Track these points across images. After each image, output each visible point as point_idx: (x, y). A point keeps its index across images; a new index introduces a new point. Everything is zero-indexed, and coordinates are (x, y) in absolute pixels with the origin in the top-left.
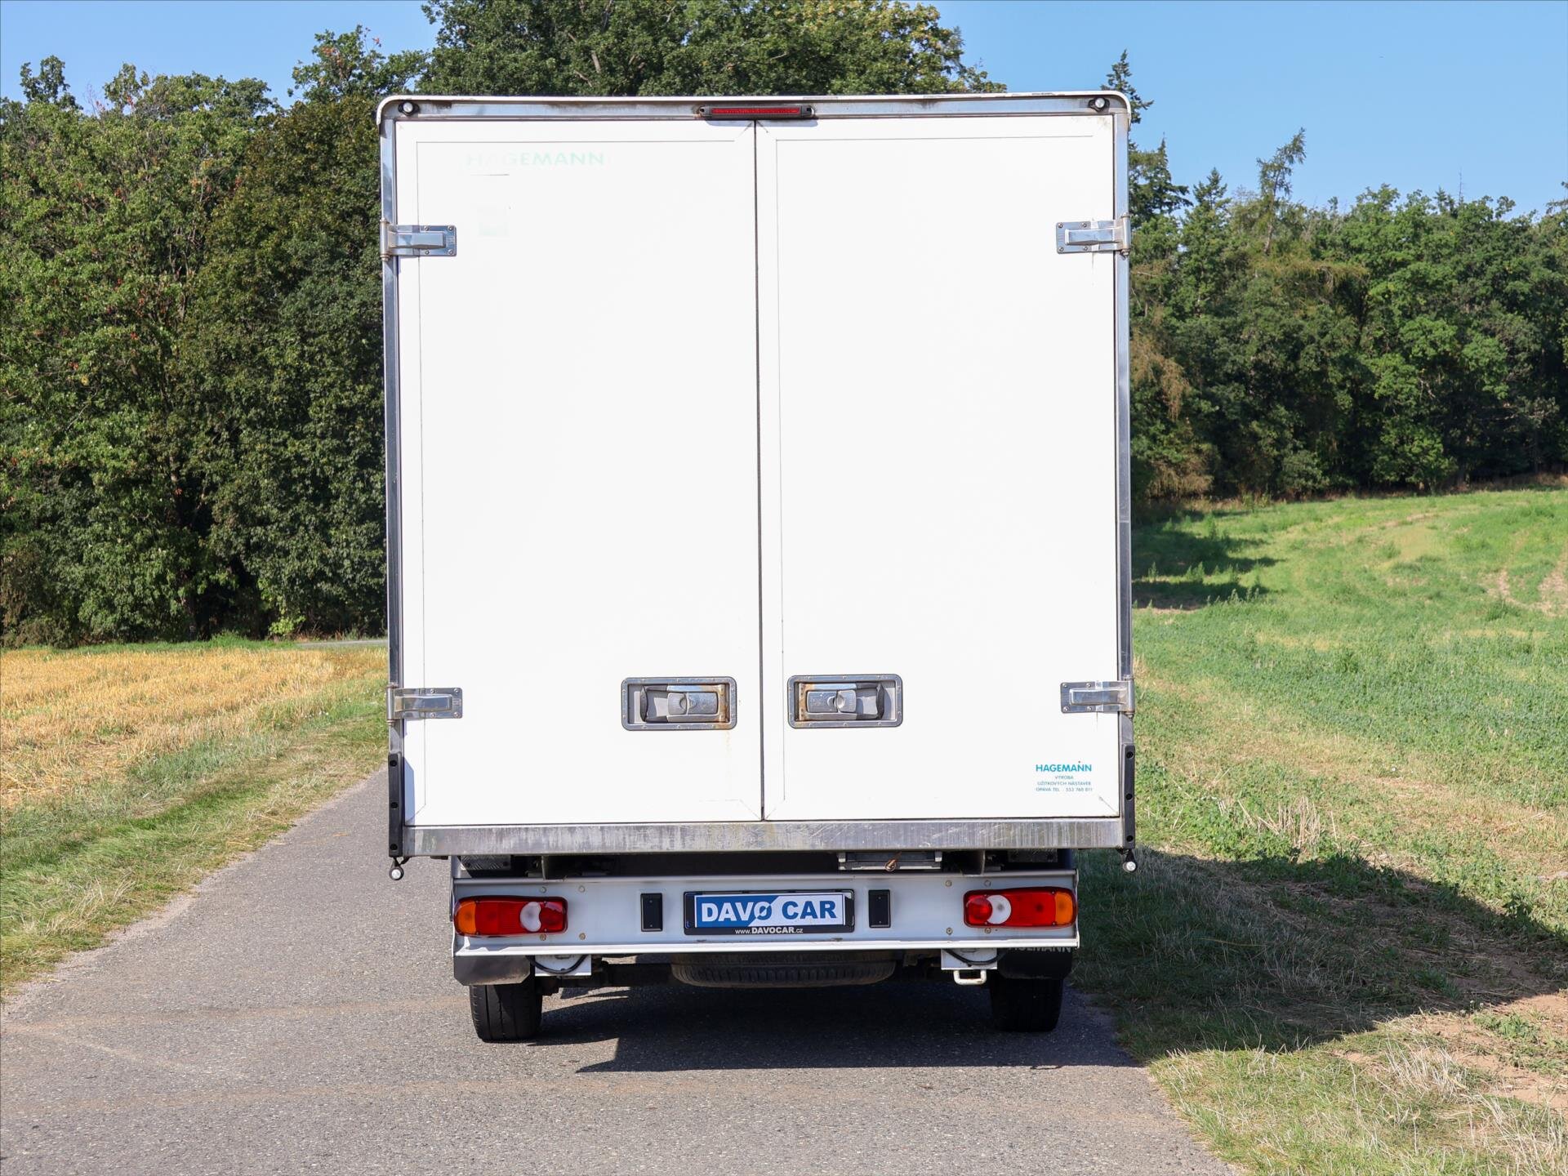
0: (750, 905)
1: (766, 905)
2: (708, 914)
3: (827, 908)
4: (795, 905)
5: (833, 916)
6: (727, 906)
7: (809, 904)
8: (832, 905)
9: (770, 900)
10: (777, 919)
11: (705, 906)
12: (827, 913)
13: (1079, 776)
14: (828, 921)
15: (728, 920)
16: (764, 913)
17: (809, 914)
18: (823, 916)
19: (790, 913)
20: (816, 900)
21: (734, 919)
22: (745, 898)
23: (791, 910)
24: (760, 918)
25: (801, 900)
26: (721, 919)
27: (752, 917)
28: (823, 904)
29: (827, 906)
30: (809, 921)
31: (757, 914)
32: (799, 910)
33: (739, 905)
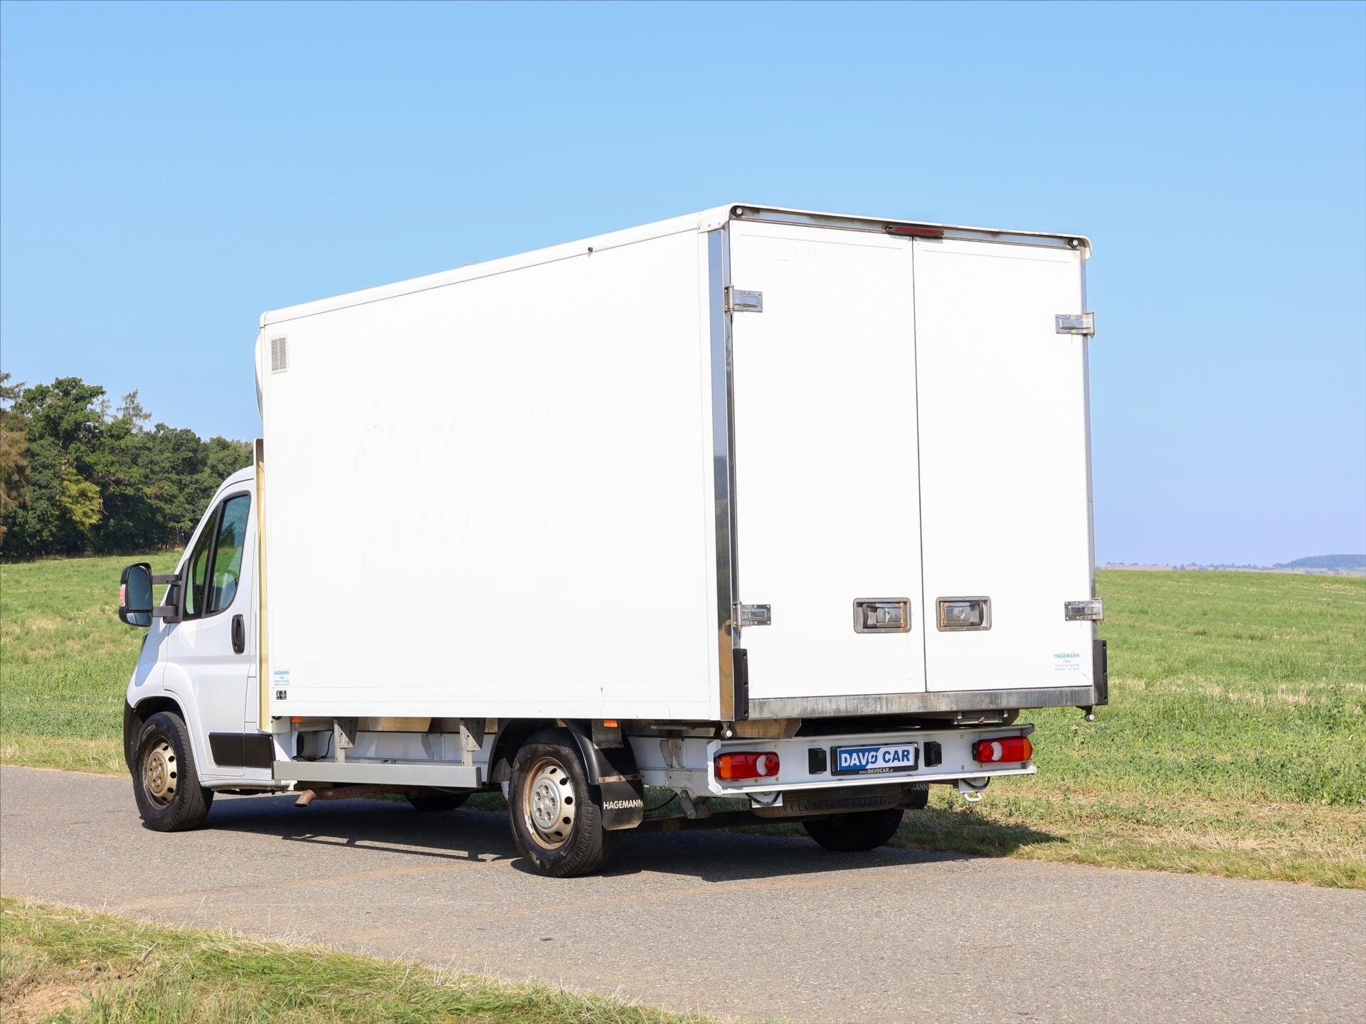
0: (867, 754)
1: (874, 753)
2: (846, 761)
3: (905, 755)
4: (889, 753)
5: (908, 760)
6: (855, 755)
7: (896, 752)
8: (908, 752)
9: (877, 750)
10: (880, 763)
11: (843, 756)
12: (905, 758)
13: (1074, 660)
14: (906, 763)
15: (855, 764)
16: (874, 760)
17: (896, 759)
18: (903, 760)
19: (887, 759)
20: (900, 749)
21: (858, 764)
22: (863, 750)
23: (887, 757)
24: (872, 763)
25: (892, 749)
26: (852, 765)
27: (867, 762)
28: (903, 751)
29: (906, 753)
30: (896, 764)
31: (870, 761)
32: (891, 757)
33: (860, 754)
